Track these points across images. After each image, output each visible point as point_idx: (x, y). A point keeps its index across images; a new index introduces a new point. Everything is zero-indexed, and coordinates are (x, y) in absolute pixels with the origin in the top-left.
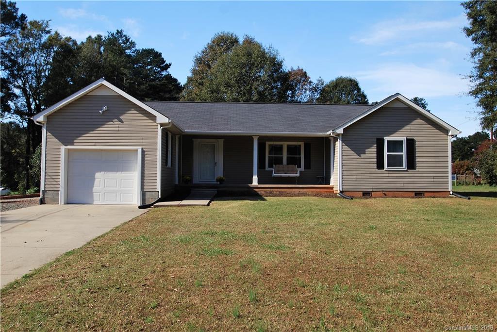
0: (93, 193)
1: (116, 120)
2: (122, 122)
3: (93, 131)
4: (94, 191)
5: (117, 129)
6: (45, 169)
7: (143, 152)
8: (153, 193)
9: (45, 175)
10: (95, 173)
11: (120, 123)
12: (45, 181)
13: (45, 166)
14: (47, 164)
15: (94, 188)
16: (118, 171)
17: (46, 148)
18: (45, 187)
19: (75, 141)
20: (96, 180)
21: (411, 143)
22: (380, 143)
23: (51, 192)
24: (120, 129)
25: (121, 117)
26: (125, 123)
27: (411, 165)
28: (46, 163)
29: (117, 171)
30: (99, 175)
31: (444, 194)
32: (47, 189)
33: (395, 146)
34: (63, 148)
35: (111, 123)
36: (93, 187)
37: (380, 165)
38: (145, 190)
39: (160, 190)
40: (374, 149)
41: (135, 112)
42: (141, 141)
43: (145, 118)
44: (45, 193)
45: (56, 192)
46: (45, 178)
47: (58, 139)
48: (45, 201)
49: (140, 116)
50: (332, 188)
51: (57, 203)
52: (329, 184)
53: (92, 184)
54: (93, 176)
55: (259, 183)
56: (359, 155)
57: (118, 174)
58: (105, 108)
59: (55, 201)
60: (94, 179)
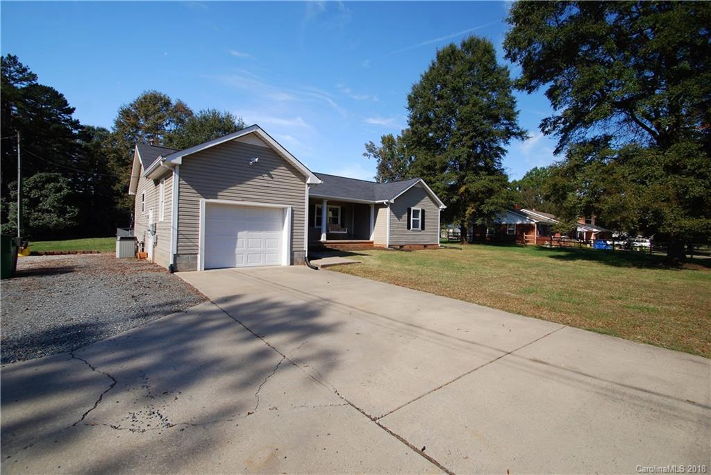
0: (235, 255)
1: (266, 175)
2: (272, 178)
3: (241, 183)
4: (236, 253)
5: (266, 185)
6: (178, 227)
7: (292, 211)
8: (301, 253)
9: (178, 235)
10: (237, 233)
11: (269, 179)
12: (178, 242)
13: (178, 223)
14: (180, 221)
15: (237, 249)
16: (261, 229)
17: (179, 200)
18: (177, 250)
19: (219, 194)
20: (239, 240)
21: (423, 211)
22: (409, 210)
23: (185, 256)
24: (270, 185)
25: (271, 173)
26: (275, 179)
27: (423, 228)
28: (178, 219)
29: (262, 231)
30: (240, 234)
31: (434, 247)
32: (179, 252)
33: (416, 212)
34: (203, 202)
35: (261, 177)
36: (235, 248)
37: (409, 227)
38: (294, 249)
39: (307, 250)
40: (406, 215)
41: (284, 168)
42: (290, 200)
43: (294, 176)
44: (178, 258)
45: (193, 256)
46: (178, 239)
47: (196, 190)
48: (176, 268)
49: (289, 173)
50: (373, 243)
51: (196, 270)
52: (369, 239)
53: (235, 244)
54: (236, 235)
55: (327, 239)
56: (399, 220)
57: (263, 234)
58: (257, 160)
59: (193, 267)
60: (236, 239)
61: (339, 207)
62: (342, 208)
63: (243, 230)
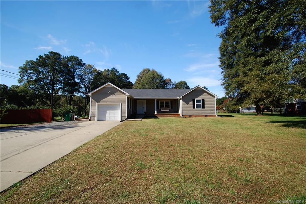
1: (113, 95)
5: (113, 97)
6: (91, 110)
7: (122, 104)
8: (125, 117)
9: (91, 112)
10: (106, 111)
12: (91, 114)
15: (106, 116)
17: (91, 104)
19: (100, 101)
20: (107, 113)
21: (203, 100)
23: (93, 117)
25: (115, 94)
27: (204, 107)
30: (107, 111)
31: (214, 116)
33: (198, 101)
34: (97, 103)
37: (194, 107)
38: (122, 116)
40: (192, 102)
42: (121, 101)
44: (91, 117)
47: (95, 101)
48: (91, 120)
49: (121, 93)
50: (179, 114)
51: (95, 120)
52: (178, 113)
53: (106, 114)
54: (106, 112)
55: (157, 113)
56: (187, 104)
57: (114, 111)
58: (110, 91)
59: (94, 120)
60: (106, 113)
61: (170, 101)
62: (171, 101)
63: (108, 110)
